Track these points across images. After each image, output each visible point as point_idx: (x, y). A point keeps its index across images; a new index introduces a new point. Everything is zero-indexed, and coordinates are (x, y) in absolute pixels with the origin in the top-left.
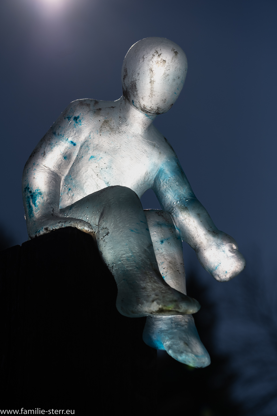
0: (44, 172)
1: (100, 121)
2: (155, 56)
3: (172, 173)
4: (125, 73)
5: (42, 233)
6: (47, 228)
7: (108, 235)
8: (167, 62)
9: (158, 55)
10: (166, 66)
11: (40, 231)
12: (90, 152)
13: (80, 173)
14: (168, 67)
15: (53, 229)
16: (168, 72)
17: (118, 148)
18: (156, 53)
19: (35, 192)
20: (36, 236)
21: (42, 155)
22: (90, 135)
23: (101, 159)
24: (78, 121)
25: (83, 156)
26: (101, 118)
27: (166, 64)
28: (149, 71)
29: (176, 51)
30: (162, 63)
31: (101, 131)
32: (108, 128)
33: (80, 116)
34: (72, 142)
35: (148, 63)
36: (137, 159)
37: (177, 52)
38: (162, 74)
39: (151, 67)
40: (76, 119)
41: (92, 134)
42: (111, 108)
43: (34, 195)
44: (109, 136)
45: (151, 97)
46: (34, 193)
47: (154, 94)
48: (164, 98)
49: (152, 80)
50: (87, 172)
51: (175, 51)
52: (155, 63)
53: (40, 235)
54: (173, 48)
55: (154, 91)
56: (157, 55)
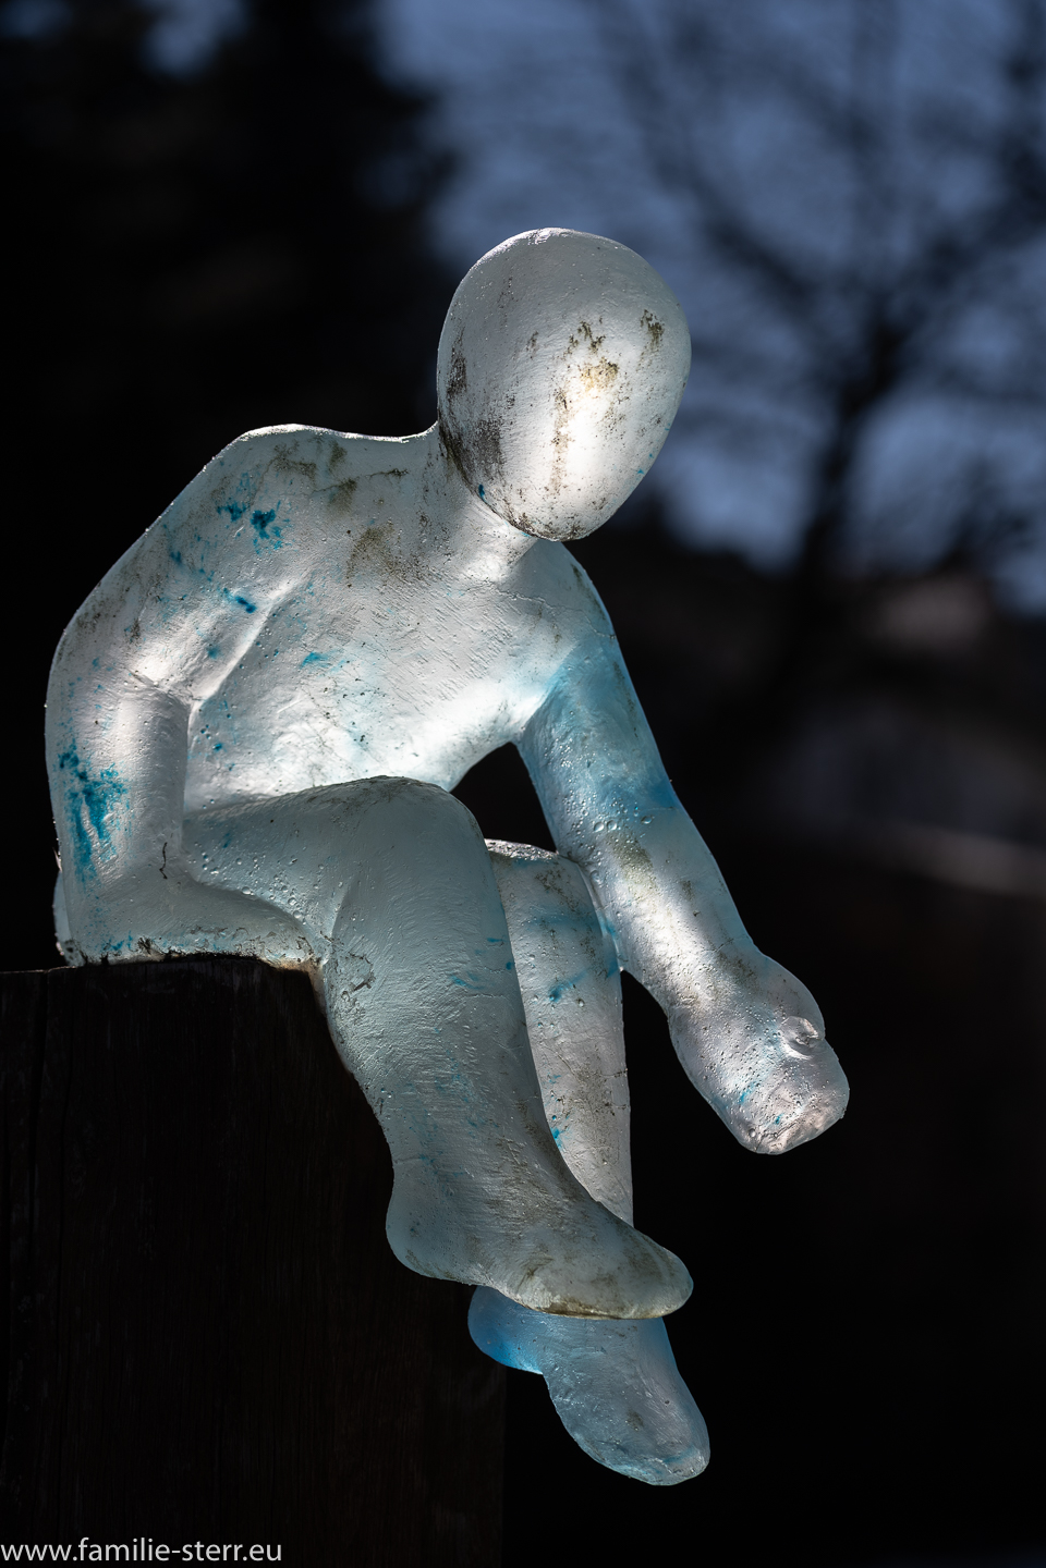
0: (132, 700)
1: (349, 532)
2: (580, 346)
3: (598, 713)
4: (458, 375)
5: (127, 954)
6: (148, 941)
7: (369, 987)
8: (621, 371)
9: (589, 343)
10: (618, 387)
11: (119, 945)
12: (309, 639)
13: (262, 702)
14: (623, 389)
15: (171, 952)
16: (620, 408)
17: (410, 628)
18: (583, 334)
19: (98, 779)
20: (105, 959)
21: (128, 633)
22: (310, 585)
23: (346, 667)
24: (268, 529)
25: (281, 647)
26: (355, 521)
27: (620, 378)
28: (553, 399)
29: (657, 324)
30: (603, 375)
31: (351, 570)
32: (378, 561)
33: (279, 515)
34: (242, 602)
35: (552, 368)
36: (475, 665)
37: (660, 328)
38: (601, 415)
39: (562, 386)
40: (261, 520)
41: (317, 583)
42: (390, 476)
43: (98, 791)
44: (381, 590)
45: (554, 492)
46: (96, 783)
47: (564, 481)
48: (602, 494)
49: (562, 434)
50: (291, 704)
51: (651, 323)
52: (579, 373)
53: (119, 958)
54: (646, 311)
55: (568, 473)
56: (586, 344)
